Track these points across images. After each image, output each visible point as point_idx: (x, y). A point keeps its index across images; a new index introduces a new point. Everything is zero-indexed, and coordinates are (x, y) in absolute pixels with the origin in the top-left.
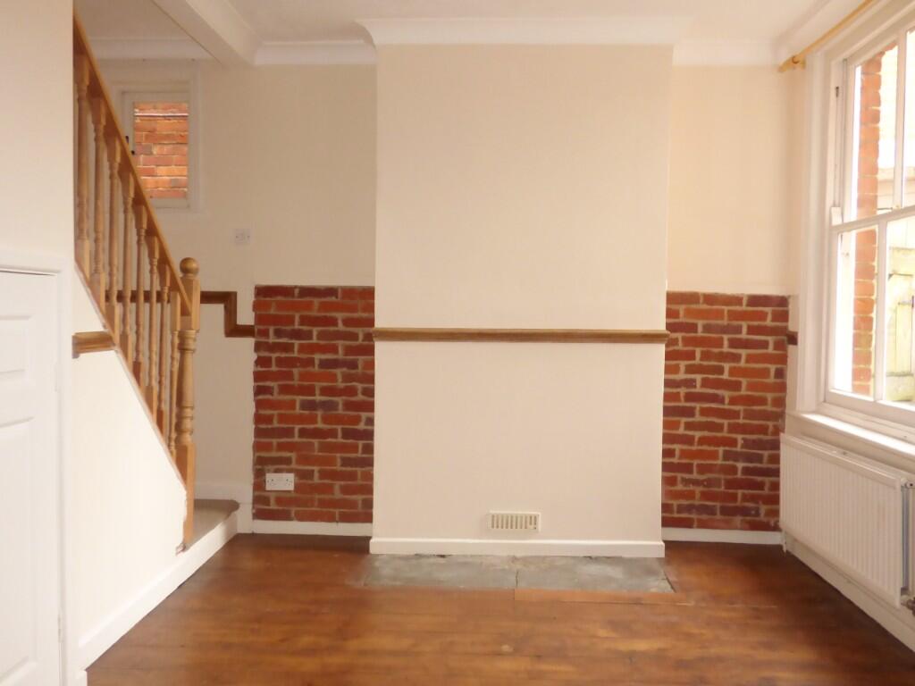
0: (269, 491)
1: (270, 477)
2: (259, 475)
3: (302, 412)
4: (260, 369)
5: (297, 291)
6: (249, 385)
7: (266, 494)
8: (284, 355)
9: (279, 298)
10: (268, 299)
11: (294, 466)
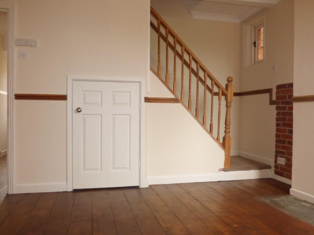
0: (278, 164)
1: (279, 158)
2: (276, 157)
3: (289, 134)
4: (278, 117)
5: (287, 85)
6: (274, 123)
7: (277, 165)
8: (284, 111)
9: (283, 89)
10: (280, 90)
11: (286, 156)
